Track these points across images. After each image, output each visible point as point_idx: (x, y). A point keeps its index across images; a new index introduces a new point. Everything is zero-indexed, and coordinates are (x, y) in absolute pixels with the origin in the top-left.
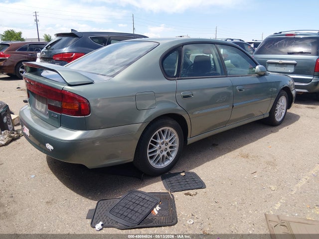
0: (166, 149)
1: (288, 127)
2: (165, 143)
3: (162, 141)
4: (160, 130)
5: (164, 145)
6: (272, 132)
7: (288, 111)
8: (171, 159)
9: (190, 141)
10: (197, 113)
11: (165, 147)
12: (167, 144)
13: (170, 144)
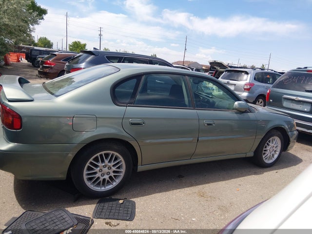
0: (109, 173)
1: (276, 171)
2: (107, 167)
3: (104, 164)
4: (103, 153)
5: (107, 168)
6: (255, 173)
7: (283, 153)
8: (115, 184)
9: (140, 168)
10: (148, 141)
11: (107, 171)
12: (110, 168)
13: (114, 169)
